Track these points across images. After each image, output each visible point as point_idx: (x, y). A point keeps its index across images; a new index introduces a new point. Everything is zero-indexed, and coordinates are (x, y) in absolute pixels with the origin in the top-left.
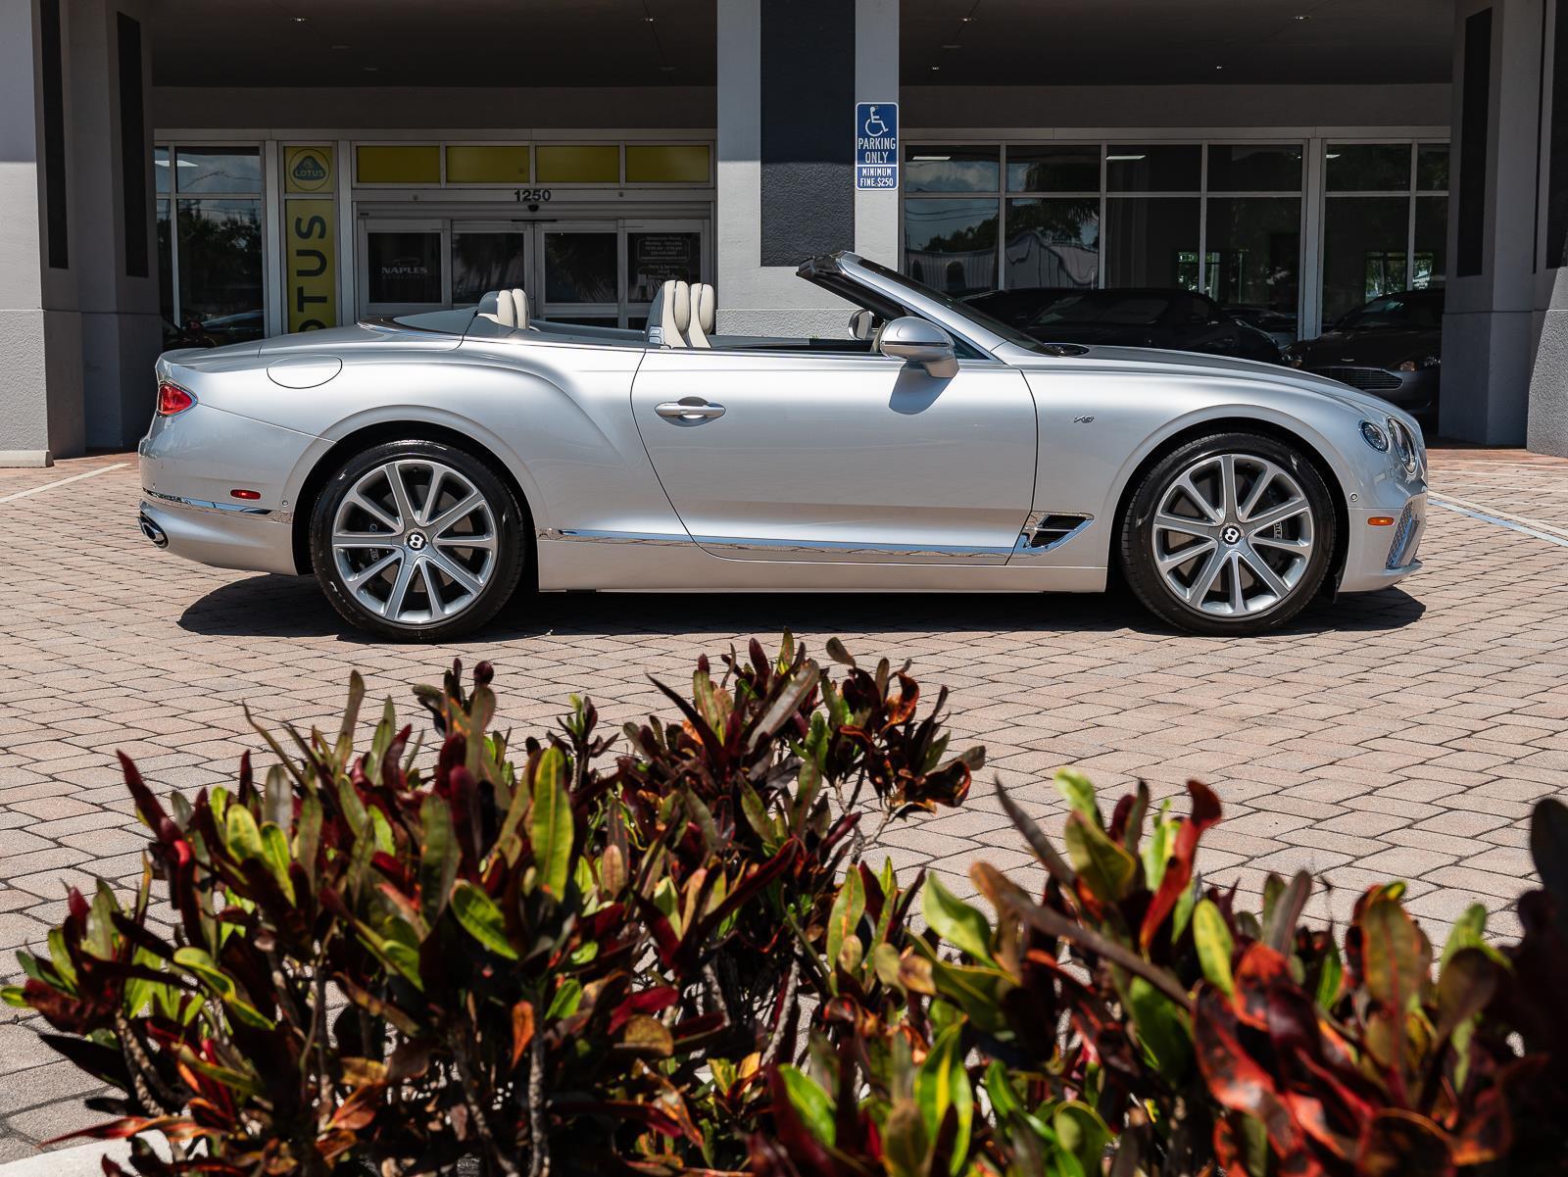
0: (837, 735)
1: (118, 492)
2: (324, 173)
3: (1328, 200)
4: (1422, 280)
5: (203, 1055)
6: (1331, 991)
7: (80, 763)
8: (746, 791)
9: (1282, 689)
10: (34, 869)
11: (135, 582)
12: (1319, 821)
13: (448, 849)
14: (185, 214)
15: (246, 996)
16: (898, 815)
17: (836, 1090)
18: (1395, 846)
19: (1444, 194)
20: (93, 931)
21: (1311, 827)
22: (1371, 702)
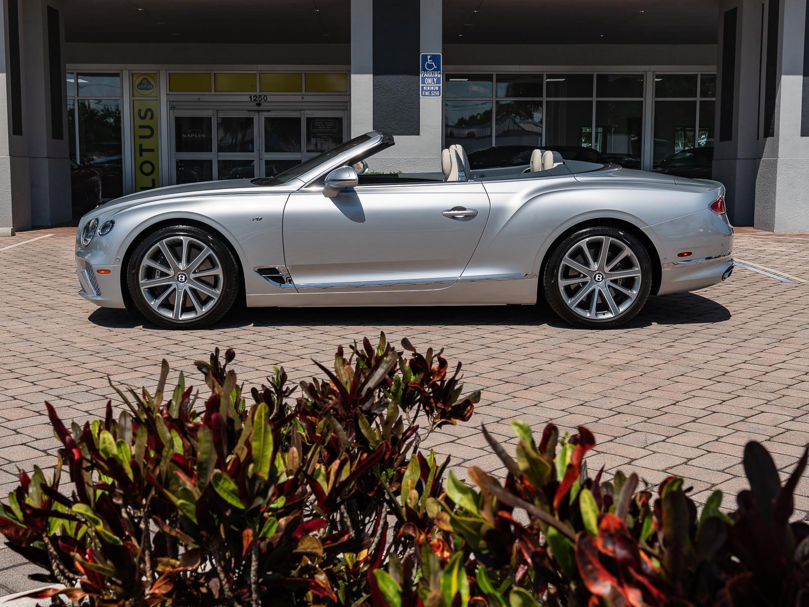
0: (407, 387)
1: (48, 249)
2: (153, 86)
3: (656, 102)
4: (703, 141)
5: (87, 556)
6: (647, 530)
7: (28, 390)
8: (361, 417)
9: (631, 351)
10: (4, 445)
11: (57, 296)
12: (649, 418)
13: (211, 454)
14: (82, 106)
15: (108, 527)
16: (437, 426)
17: (402, 581)
18: (687, 431)
19: (714, 99)
20: (32, 493)
21: (645, 422)
22: (676, 358)
